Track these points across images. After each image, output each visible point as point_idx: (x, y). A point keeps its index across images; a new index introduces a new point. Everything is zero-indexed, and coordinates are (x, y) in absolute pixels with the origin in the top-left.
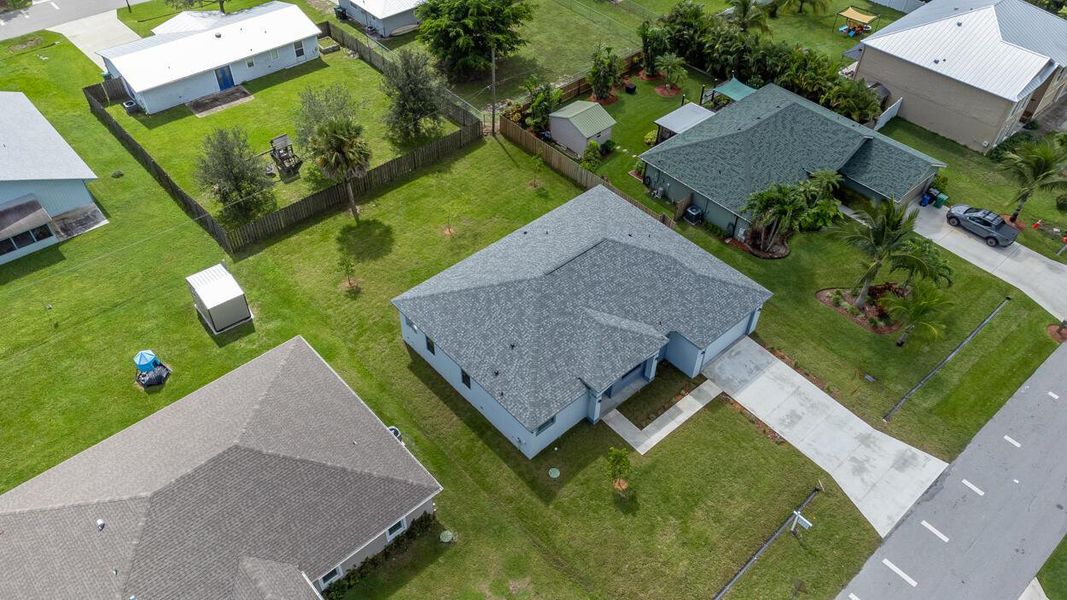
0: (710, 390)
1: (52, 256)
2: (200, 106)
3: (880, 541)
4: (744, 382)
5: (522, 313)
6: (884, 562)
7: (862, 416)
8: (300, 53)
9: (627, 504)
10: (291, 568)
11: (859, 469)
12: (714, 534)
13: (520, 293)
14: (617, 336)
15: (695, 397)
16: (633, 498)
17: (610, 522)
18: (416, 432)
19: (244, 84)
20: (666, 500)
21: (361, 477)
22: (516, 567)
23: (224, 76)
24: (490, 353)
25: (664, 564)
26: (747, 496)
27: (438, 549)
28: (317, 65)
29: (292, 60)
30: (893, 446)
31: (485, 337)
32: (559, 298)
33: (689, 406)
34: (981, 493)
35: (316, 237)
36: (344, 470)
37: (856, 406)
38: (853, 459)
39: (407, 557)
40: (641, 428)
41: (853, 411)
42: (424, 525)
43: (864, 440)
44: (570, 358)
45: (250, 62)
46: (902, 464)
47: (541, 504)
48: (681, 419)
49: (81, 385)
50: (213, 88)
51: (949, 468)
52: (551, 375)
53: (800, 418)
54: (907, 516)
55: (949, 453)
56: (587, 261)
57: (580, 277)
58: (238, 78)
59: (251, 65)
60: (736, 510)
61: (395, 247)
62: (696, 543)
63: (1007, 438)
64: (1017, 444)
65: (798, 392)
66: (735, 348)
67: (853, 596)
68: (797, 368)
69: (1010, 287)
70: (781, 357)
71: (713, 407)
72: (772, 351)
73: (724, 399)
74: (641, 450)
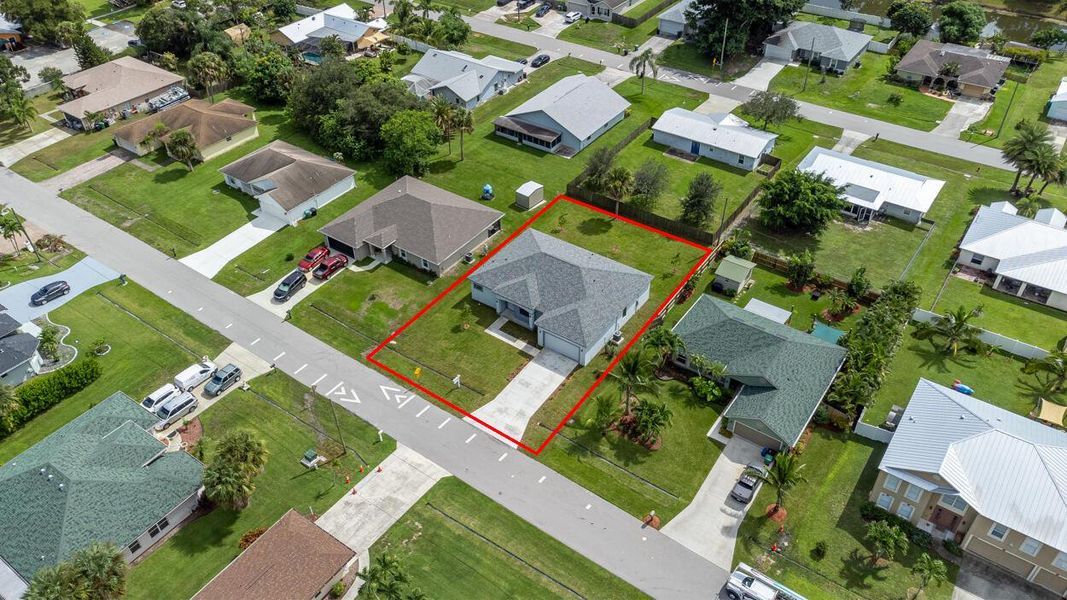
0: (534, 352)
2: (673, 152)
3: (461, 418)
4: (544, 365)
5: (522, 255)
6: (449, 419)
7: (537, 413)
8: (741, 162)
9: (456, 330)
10: (397, 237)
11: (500, 411)
12: (451, 359)
13: (533, 251)
15: (525, 346)
16: (460, 331)
17: (448, 326)
19: (703, 157)
20: (463, 342)
21: (433, 240)
22: (423, 305)
23: (696, 146)
24: (503, 257)
25: (432, 345)
27: (425, 282)
28: (743, 173)
29: (735, 162)
30: (522, 426)
31: (511, 252)
33: (520, 345)
34: (500, 460)
36: (433, 234)
37: (543, 411)
38: (507, 408)
39: (419, 275)
40: (501, 330)
41: (539, 409)
42: (433, 275)
43: (521, 414)
45: (712, 148)
46: (511, 429)
47: (452, 306)
50: (688, 150)
51: (514, 449)
53: (528, 387)
54: (478, 429)
55: (523, 449)
57: (551, 266)
58: (702, 152)
59: (711, 150)
61: (593, 236)
62: (443, 355)
63: (544, 478)
64: (540, 481)
65: (544, 385)
66: (566, 359)
67: (428, 407)
68: (563, 385)
69: (690, 499)
70: (568, 378)
71: (522, 353)
72: (571, 374)
73: (530, 358)
74: (487, 331)
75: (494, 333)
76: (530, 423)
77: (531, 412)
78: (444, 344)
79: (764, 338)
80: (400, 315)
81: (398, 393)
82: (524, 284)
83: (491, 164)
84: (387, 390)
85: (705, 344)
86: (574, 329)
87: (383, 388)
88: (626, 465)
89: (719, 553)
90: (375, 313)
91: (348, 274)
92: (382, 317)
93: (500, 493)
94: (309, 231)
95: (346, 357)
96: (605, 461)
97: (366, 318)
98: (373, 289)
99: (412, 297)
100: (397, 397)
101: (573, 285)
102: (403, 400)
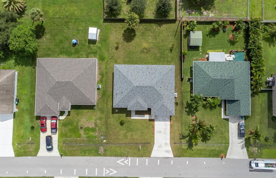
0: (153, 117)
3: (150, 157)
4: (160, 121)
5: (127, 89)
6: (147, 160)
7: (170, 141)
9: (122, 124)
10: (69, 101)
11: (160, 147)
12: (129, 137)
13: (130, 85)
15: (149, 117)
16: (123, 124)
17: (117, 124)
20: (128, 128)
21: (85, 96)
22: (100, 119)
24: (118, 90)
25: (119, 135)
26: (139, 136)
27: (92, 108)
30: (170, 148)
31: (120, 87)
32: (135, 92)
33: (147, 117)
34: (172, 164)
37: (172, 138)
38: (161, 145)
40: (136, 114)
41: (170, 139)
43: (166, 144)
44: (129, 101)
46: (167, 151)
47: (111, 113)
48: (143, 118)
51: (173, 158)
52: (123, 102)
53: (161, 133)
54: (158, 157)
55: (175, 156)
56: (146, 88)
57: (142, 90)
60: (135, 137)
62: (125, 136)
63: (187, 162)
64: (187, 163)
65: (165, 129)
67: (137, 159)
68: (171, 125)
69: (229, 143)
70: (170, 121)
71: (150, 120)
72: (171, 119)
73: (153, 120)
74: (132, 118)
75: (134, 118)
76: (171, 146)
78: (122, 132)
79: (227, 81)
80: (97, 129)
81: (125, 160)
82: (138, 103)
84: (120, 162)
85: (208, 90)
86: (167, 111)
87: (118, 162)
88: (206, 142)
89: (243, 155)
90: (88, 134)
91: (62, 122)
92: (92, 133)
93: (180, 175)
94: (25, 109)
95: (95, 157)
96: (200, 145)
97: (87, 137)
98: (77, 123)
99: (94, 118)
100: (125, 162)
101: (155, 94)
102: (128, 162)
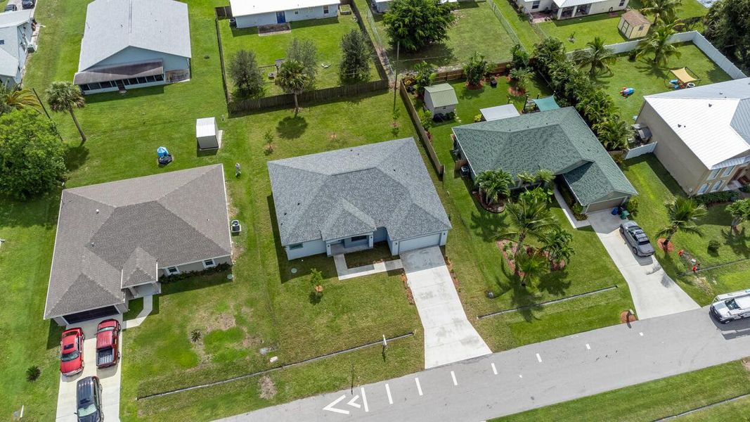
0: (397, 264)
1: (159, 90)
2: (263, 30)
3: (423, 369)
4: (418, 268)
5: (311, 190)
6: (417, 379)
7: (466, 311)
8: (326, 12)
9: (315, 299)
10: (154, 259)
11: (442, 333)
12: (345, 328)
13: (317, 180)
14: (349, 218)
15: (386, 265)
16: (319, 297)
17: (303, 302)
18: (251, 228)
19: (291, 22)
20: (335, 304)
21: (200, 235)
22: (251, 303)
23: (281, 16)
24: (288, 203)
25: (313, 330)
26: (374, 320)
27: (224, 280)
28: (334, 20)
29: (321, 15)
30: (471, 331)
31: (291, 195)
32: (333, 189)
33: (380, 267)
34: (496, 373)
35: (272, 118)
36: (194, 229)
37: (467, 304)
38: (443, 328)
39: (210, 278)
40: (349, 268)
41: (463, 306)
42: (224, 268)
43: (457, 322)
44: (321, 220)
46: (468, 341)
47: (280, 281)
48: (371, 272)
49: (139, 153)
50: (274, 21)
51: (490, 355)
53: (432, 297)
54: (447, 365)
55: (497, 348)
56: (359, 175)
57: (350, 182)
58: (288, 19)
59: (297, 13)
60: (363, 324)
61: (303, 136)
62: (334, 329)
63: (538, 355)
64: (540, 360)
65: (441, 284)
66: (427, 250)
67: (387, 385)
68: (452, 272)
69: (623, 280)
70: (448, 264)
71: (392, 273)
72: (446, 259)
73: (401, 272)
74: (341, 278)
75: (347, 275)
76: (473, 323)
77: (461, 314)
78: (322, 321)
80: (245, 329)
81: (348, 399)
82: (346, 214)
83: (120, 126)
84: (334, 407)
85: (511, 163)
86: (429, 221)
87: (328, 408)
88: (563, 294)
89: (680, 301)
90: (219, 348)
91: (133, 335)
92: (232, 345)
93: (532, 398)
95: (251, 413)
96: (551, 305)
97: (215, 360)
98: (182, 327)
99: (232, 304)
100: (351, 403)
101: (385, 186)
102: (360, 401)
